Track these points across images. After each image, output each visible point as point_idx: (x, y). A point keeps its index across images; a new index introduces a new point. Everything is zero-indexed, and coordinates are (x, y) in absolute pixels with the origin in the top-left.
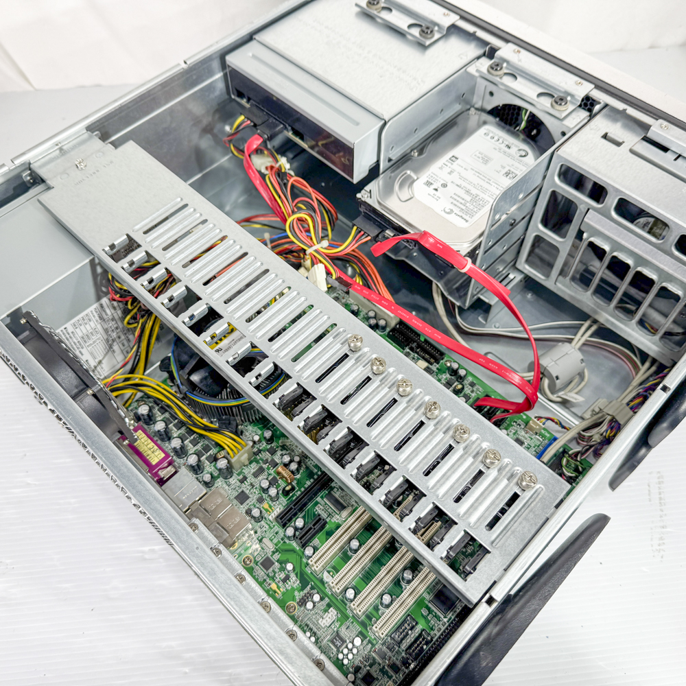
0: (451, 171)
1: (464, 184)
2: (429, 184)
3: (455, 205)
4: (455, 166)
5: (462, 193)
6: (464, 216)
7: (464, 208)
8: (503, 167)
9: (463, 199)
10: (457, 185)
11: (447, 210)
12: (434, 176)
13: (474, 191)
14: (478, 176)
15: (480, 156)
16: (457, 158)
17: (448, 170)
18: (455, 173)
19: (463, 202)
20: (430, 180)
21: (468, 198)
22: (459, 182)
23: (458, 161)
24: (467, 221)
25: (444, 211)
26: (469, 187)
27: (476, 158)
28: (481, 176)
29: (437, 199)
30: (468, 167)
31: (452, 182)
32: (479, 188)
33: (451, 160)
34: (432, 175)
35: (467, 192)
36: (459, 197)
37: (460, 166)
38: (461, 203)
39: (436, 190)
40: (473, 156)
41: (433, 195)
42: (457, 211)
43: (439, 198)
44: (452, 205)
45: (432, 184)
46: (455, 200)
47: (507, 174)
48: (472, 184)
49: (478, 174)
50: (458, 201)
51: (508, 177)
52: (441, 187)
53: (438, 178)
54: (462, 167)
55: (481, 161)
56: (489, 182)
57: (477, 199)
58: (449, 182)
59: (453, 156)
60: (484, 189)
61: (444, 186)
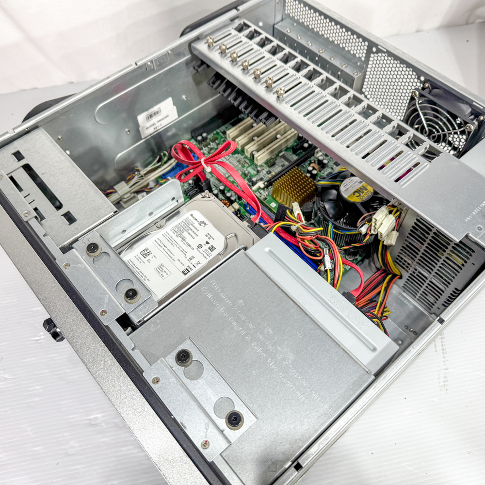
0: (191, 259)
1: (185, 247)
2: (212, 249)
3: (196, 229)
4: (187, 264)
5: (189, 239)
6: (192, 219)
7: (191, 226)
8: (148, 261)
9: (189, 233)
10: (190, 246)
11: (203, 224)
12: (206, 255)
13: (179, 240)
14: (171, 253)
15: (164, 274)
16: (183, 272)
17: (194, 261)
18: (188, 258)
19: (190, 231)
20: (210, 252)
21: (185, 234)
22: (188, 249)
23: (183, 269)
24: (191, 215)
25: (205, 225)
26: (181, 244)
27: (167, 272)
28: (169, 253)
29: (208, 235)
30: (177, 263)
31: (193, 249)
32: (174, 242)
33: (188, 270)
34: (207, 257)
35: (184, 240)
36: (191, 236)
37: (183, 265)
38: (191, 230)
39: (207, 243)
40: (169, 273)
41: (211, 237)
42: (196, 224)
43: (206, 235)
44: (198, 229)
45: (209, 248)
46: (195, 233)
47: (148, 254)
48: (178, 246)
49: (171, 255)
50: (193, 232)
51: (148, 251)
52: (203, 245)
53: (204, 253)
54: (181, 263)
55: (164, 268)
56: (165, 248)
57: (178, 233)
58: (195, 250)
59: (185, 274)
60: (170, 241)
61: (200, 246)
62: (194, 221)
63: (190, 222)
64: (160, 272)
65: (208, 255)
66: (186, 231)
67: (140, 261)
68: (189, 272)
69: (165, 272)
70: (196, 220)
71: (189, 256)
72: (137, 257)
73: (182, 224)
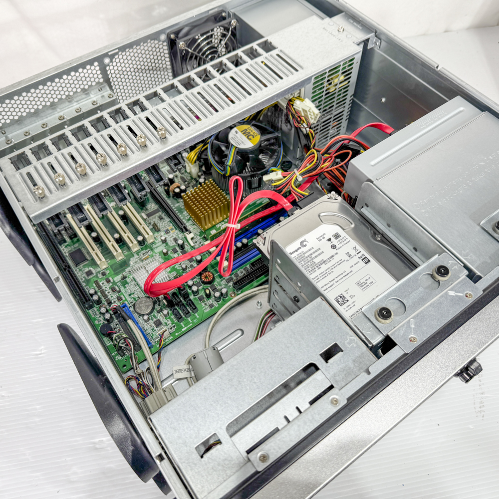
0: (350, 256)
1: (333, 262)
2: (337, 236)
3: (310, 250)
4: (356, 259)
5: (324, 257)
7: (306, 255)
8: (352, 297)
9: (316, 257)
10: (333, 256)
11: (304, 243)
12: (345, 242)
13: (324, 267)
14: (342, 274)
15: (369, 282)
16: (366, 263)
17: (353, 253)
19: (313, 256)
20: (341, 238)
21: (317, 260)
22: (337, 259)
23: (362, 264)
24: (291, 254)
25: (305, 241)
26: (329, 265)
27: (366, 278)
28: (342, 276)
29: (319, 239)
30: (354, 269)
31: (337, 253)
32: (327, 271)
33: (364, 258)
34: (347, 241)
35: (324, 262)
36: (319, 255)
37: (357, 263)
38: (311, 254)
39: (329, 240)
40: (368, 276)
41: (323, 236)
42: (304, 249)
43: (320, 241)
44: (311, 248)
45: (336, 238)
46: (316, 251)
47: (343, 298)
48: (333, 267)
49: (344, 274)
50: (314, 253)
51: (339, 298)
52: (332, 244)
53: (342, 244)
54: (355, 264)
55: (362, 281)
56: (335, 281)
57: (315, 267)
58: (338, 251)
59: (369, 261)
60: (326, 275)
61: (334, 247)
62: (299, 251)
63: (301, 256)
64: (367, 285)
65: (345, 240)
66: (312, 259)
67: (352, 306)
68: (366, 257)
69: (367, 280)
70: (298, 249)
71: (347, 258)
72: (348, 309)
73: (303, 263)
